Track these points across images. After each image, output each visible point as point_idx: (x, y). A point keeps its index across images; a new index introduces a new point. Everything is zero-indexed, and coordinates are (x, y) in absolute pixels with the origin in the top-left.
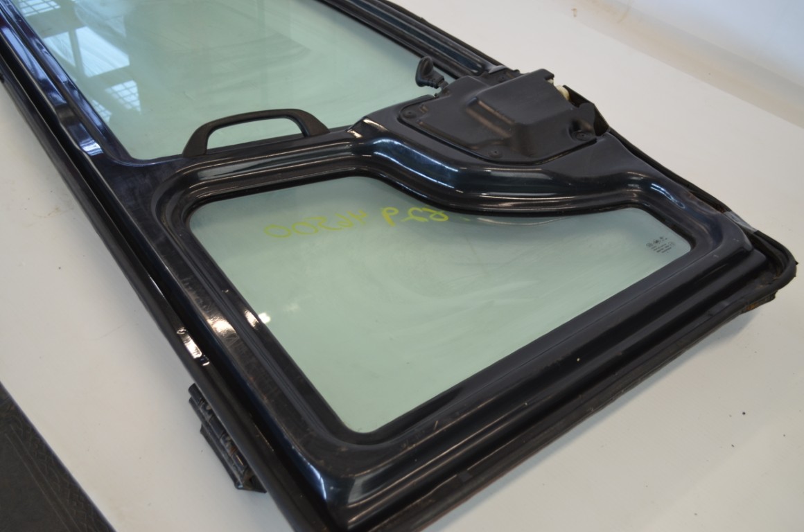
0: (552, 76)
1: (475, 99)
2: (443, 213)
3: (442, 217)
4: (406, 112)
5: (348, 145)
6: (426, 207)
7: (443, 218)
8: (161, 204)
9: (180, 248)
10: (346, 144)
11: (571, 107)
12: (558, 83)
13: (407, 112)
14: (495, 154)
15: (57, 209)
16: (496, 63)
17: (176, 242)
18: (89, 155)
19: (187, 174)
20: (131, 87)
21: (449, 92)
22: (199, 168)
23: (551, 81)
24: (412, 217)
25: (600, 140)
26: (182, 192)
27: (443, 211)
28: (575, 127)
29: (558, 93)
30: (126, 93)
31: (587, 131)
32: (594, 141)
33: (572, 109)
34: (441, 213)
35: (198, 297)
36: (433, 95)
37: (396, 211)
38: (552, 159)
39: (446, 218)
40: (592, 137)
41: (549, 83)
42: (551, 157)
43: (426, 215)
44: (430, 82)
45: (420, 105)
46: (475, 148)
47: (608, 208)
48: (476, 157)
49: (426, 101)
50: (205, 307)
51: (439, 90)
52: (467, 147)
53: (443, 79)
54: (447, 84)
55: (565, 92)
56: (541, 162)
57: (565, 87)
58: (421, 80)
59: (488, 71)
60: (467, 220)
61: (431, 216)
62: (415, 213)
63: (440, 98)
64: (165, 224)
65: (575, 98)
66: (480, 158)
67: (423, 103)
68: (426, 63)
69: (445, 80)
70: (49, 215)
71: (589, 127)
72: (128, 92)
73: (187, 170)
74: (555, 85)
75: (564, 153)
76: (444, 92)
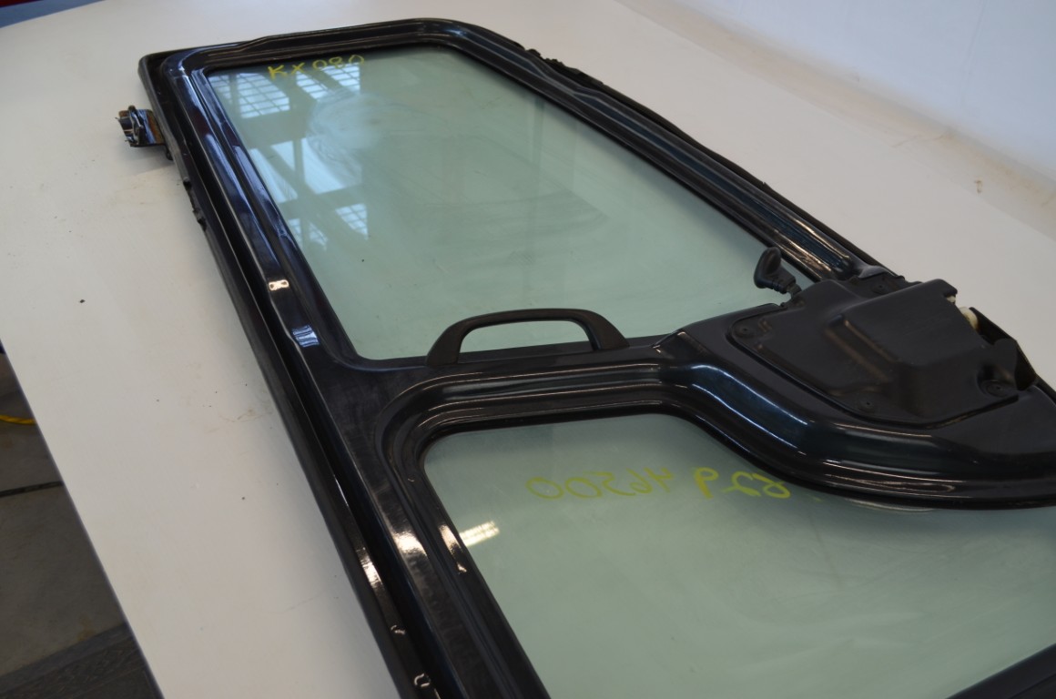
0: (953, 292)
1: (840, 316)
2: (783, 485)
3: (783, 491)
4: (739, 325)
5: (653, 368)
6: (759, 473)
7: (782, 493)
8: (389, 432)
9: (408, 501)
10: (650, 367)
11: (982, 343)
12: (962, 302)
13: (741, 329)
14: (866, 406)
15: (250, 411)
16: (870, 260)
17: (404, 495)
18: (301, 347)
19: (429, 390)
20: (361, 211)
21: (802, 302)
22: (445, 383)
23: (951, 299)
24: (737, 487)
25: (1024, 397)
26: (420, 414)
27: (783, 482)
28: (987, 374)
29: (963, 319)
30: (353, 217)
31: (1004, 382)
32: (1015, 399)
33: (983, 346)
34: (779, 485)
35: (427, 587)
36: (779, 304)
37: (715, 475)
38: (952, 421)
39: (787, 494)
40: (1012, 392)
41: (949, 302)
42: (949, 420)
43: (758, 485)
44: (775, 284)
45: (761, 319)
46: (836, 394)
47: (1030, 503)
48: (839, 408)
49: (768, 313)
50: (435, 603)
51: (786, 298)
52: (824, 391)
53: (794, 281)
54: (799, 289)
55: (972, 318)
56: (935, 425)
57: (972, 309)
58: (764, 280)
59: (858, 272)
60: (818, 499)
61: (765, 489)
62: (742, 480)
63: (790, 311)
64: (391, 461)
65: (987, 329)
66: (845, 411)
67: (765, 317)
68: (772, 256)
69: (797, 283)
70: (239, 418)
71: (1009, 376)
72: (355, 217)
73: (429, 383)
74: (958, 305)
75: (970, 414)
76: (794, 301)
